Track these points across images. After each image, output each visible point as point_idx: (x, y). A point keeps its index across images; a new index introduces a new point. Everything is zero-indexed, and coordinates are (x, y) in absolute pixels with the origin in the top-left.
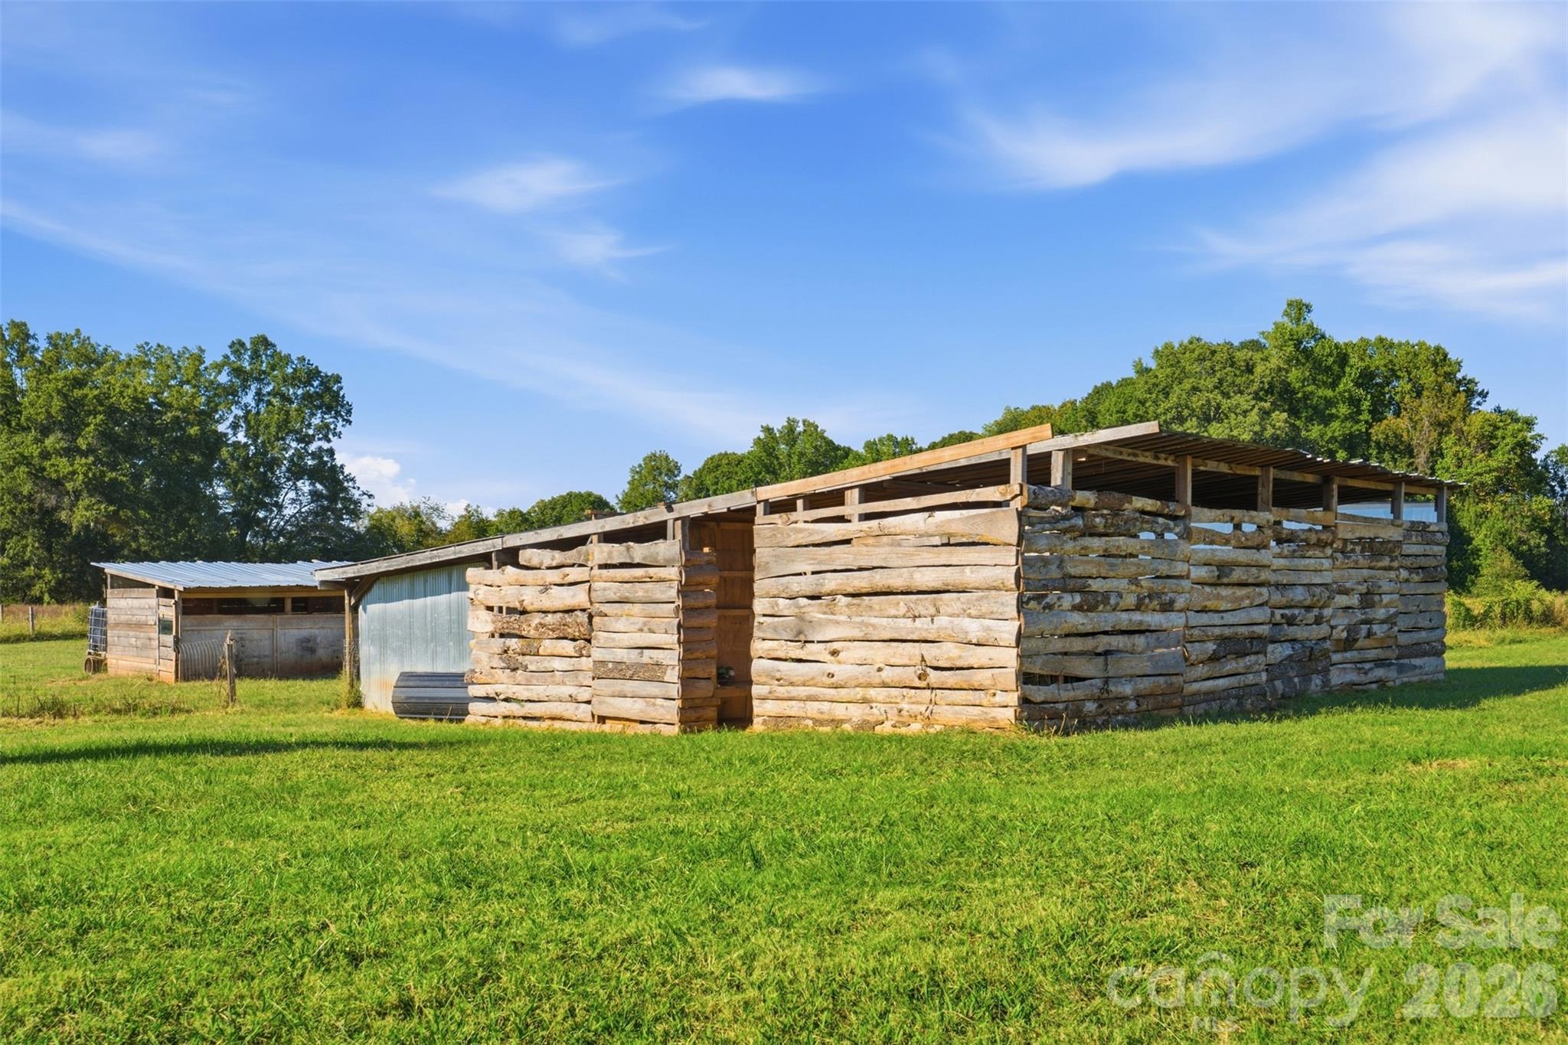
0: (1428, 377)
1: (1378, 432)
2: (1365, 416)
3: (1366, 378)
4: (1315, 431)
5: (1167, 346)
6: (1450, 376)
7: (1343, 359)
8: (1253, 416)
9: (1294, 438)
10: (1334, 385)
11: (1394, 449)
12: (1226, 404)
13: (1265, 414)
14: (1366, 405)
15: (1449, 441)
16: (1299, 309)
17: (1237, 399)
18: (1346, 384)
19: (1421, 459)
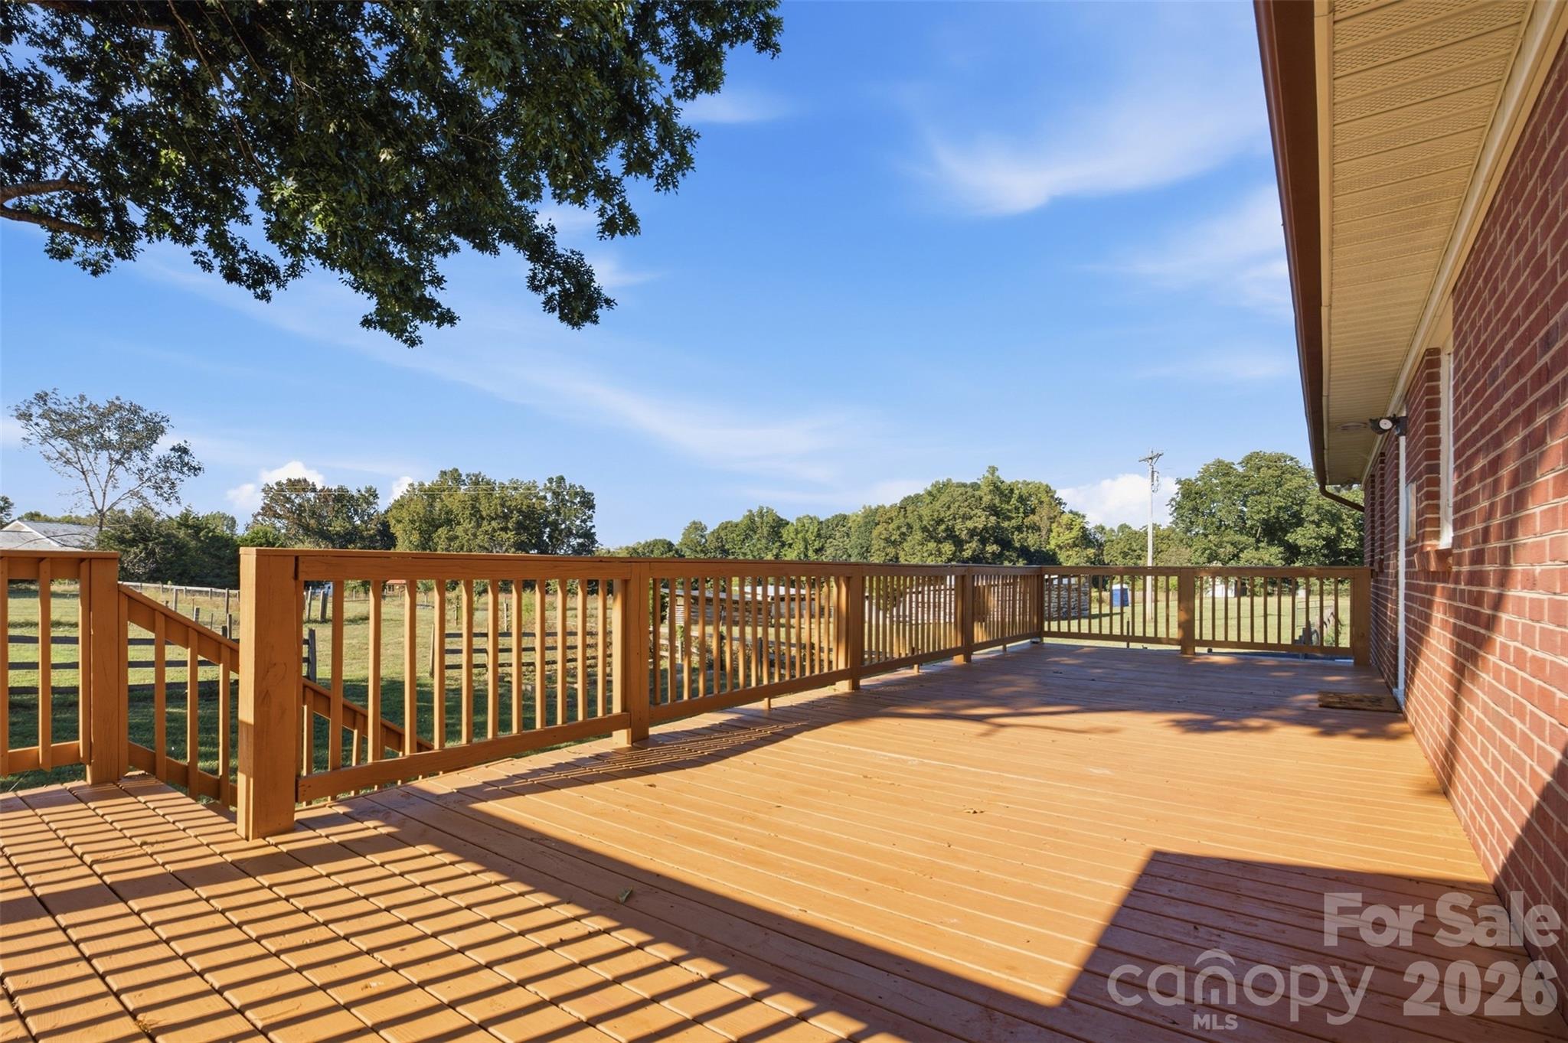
0: (1045, 499)
1: (1027, 521)
2: (1021, 515)
3: (1022, 499)
4: (1006, 524)
5: (937, 482)
6: (1052, 497)
7: (1012, 491)
8: (983, 518)
9: (998, 526)
10: (1008, 503)
11: (1033, 528)
12: (972, 513)
13: (987, 518)
14: (1021, 510)
15: (1054, 525)
16: (993, 470)
17: (976, 511)
18: (1013, 501)
19: (1044, 533)
